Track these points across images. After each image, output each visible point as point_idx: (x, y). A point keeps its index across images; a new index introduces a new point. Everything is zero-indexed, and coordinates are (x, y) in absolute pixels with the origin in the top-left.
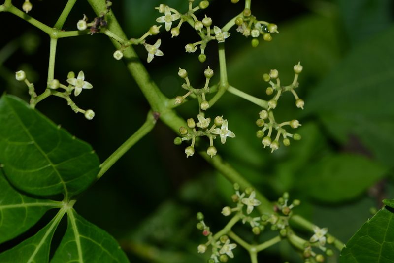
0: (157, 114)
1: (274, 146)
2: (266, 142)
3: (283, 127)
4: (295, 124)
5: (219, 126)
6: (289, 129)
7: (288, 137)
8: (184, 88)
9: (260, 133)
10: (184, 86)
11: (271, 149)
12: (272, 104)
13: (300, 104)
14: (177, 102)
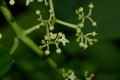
0: (20, 38)
1: (86, 46)
2: (81, 44)
3: (88, 36)
4: (94, 34)
5: (61, 38)
6: (91, 37)
7: (91, 41)
8: (39, 20)
9: (78, 40)
10: (39, 19)
11: (84, 48)
12: (82, 25)
13: (94, 24)
14: (37, 28)
